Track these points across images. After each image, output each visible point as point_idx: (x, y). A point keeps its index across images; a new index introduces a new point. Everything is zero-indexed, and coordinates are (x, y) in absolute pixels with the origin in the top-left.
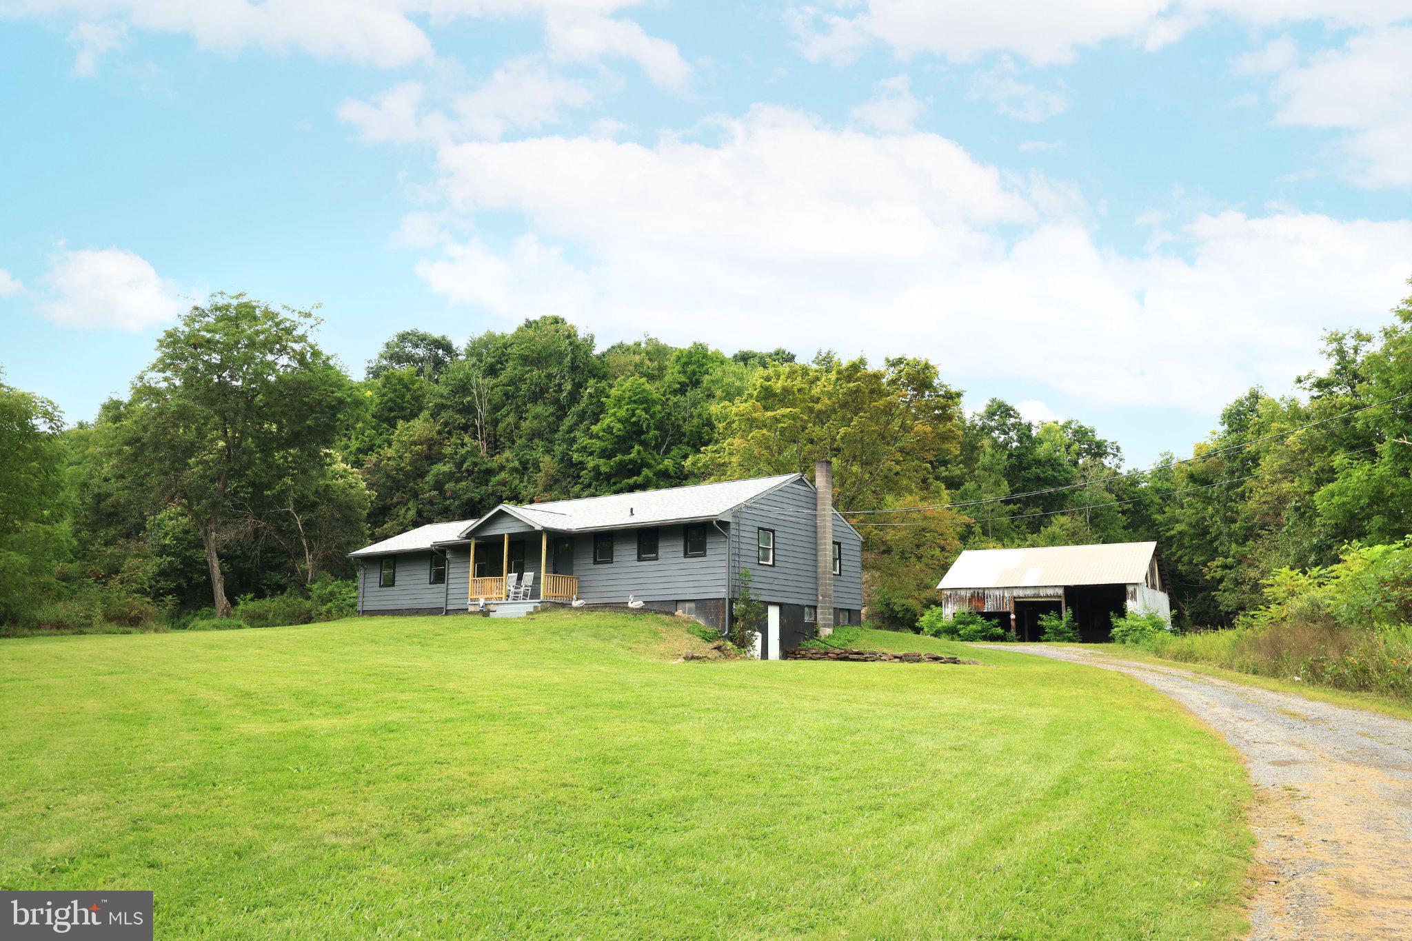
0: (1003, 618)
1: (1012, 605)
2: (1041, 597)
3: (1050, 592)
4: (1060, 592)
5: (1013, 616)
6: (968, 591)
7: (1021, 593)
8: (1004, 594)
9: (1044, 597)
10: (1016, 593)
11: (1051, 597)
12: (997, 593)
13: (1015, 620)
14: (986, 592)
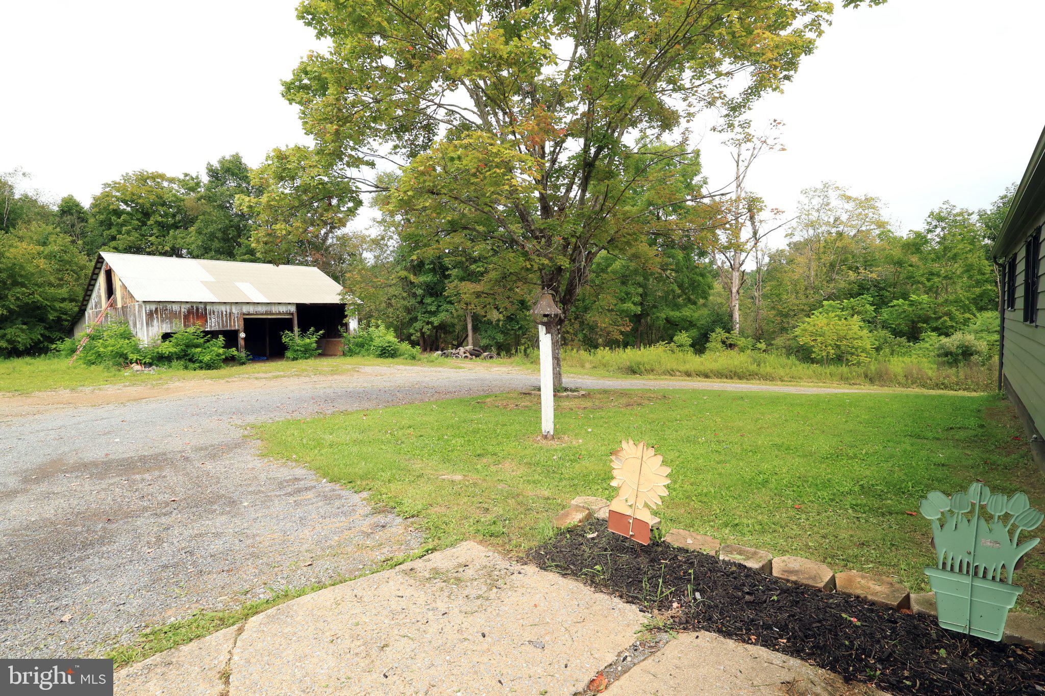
0: (230, 337)
1: (242, 323)
2: (273, 314)
3: (283, 309)
4: (293, 309)
5: (242, 335)
6: (183, 306)
7: (251, 309)
8: (231, 310)
9: (276, 314)
10: (245, 309)
11: (283, 314)
12: (223, 308)
13: (245, 339)
14: (208, 308)
